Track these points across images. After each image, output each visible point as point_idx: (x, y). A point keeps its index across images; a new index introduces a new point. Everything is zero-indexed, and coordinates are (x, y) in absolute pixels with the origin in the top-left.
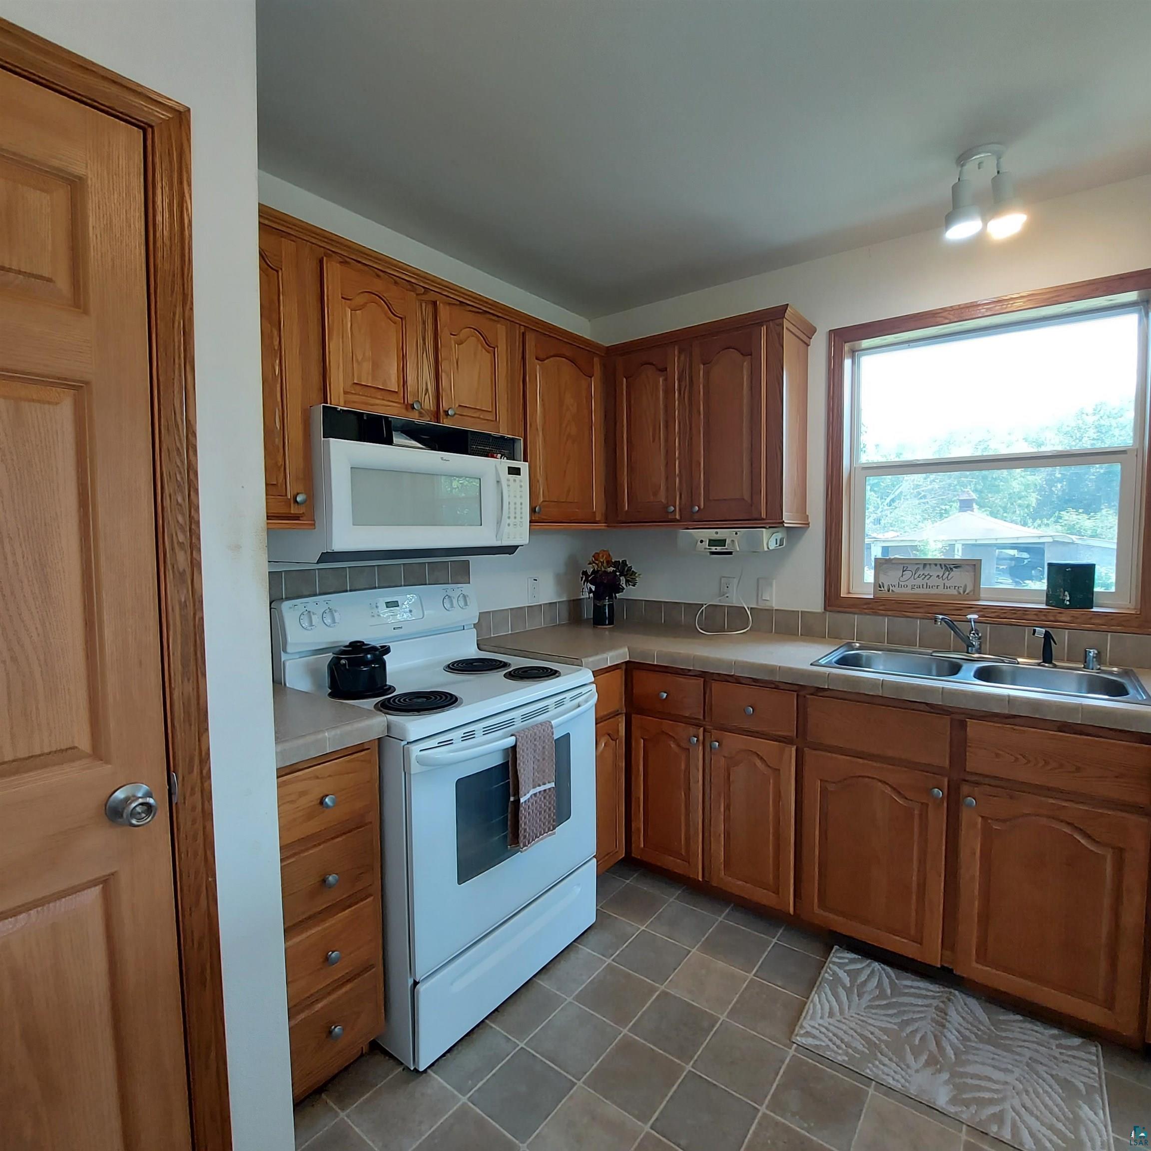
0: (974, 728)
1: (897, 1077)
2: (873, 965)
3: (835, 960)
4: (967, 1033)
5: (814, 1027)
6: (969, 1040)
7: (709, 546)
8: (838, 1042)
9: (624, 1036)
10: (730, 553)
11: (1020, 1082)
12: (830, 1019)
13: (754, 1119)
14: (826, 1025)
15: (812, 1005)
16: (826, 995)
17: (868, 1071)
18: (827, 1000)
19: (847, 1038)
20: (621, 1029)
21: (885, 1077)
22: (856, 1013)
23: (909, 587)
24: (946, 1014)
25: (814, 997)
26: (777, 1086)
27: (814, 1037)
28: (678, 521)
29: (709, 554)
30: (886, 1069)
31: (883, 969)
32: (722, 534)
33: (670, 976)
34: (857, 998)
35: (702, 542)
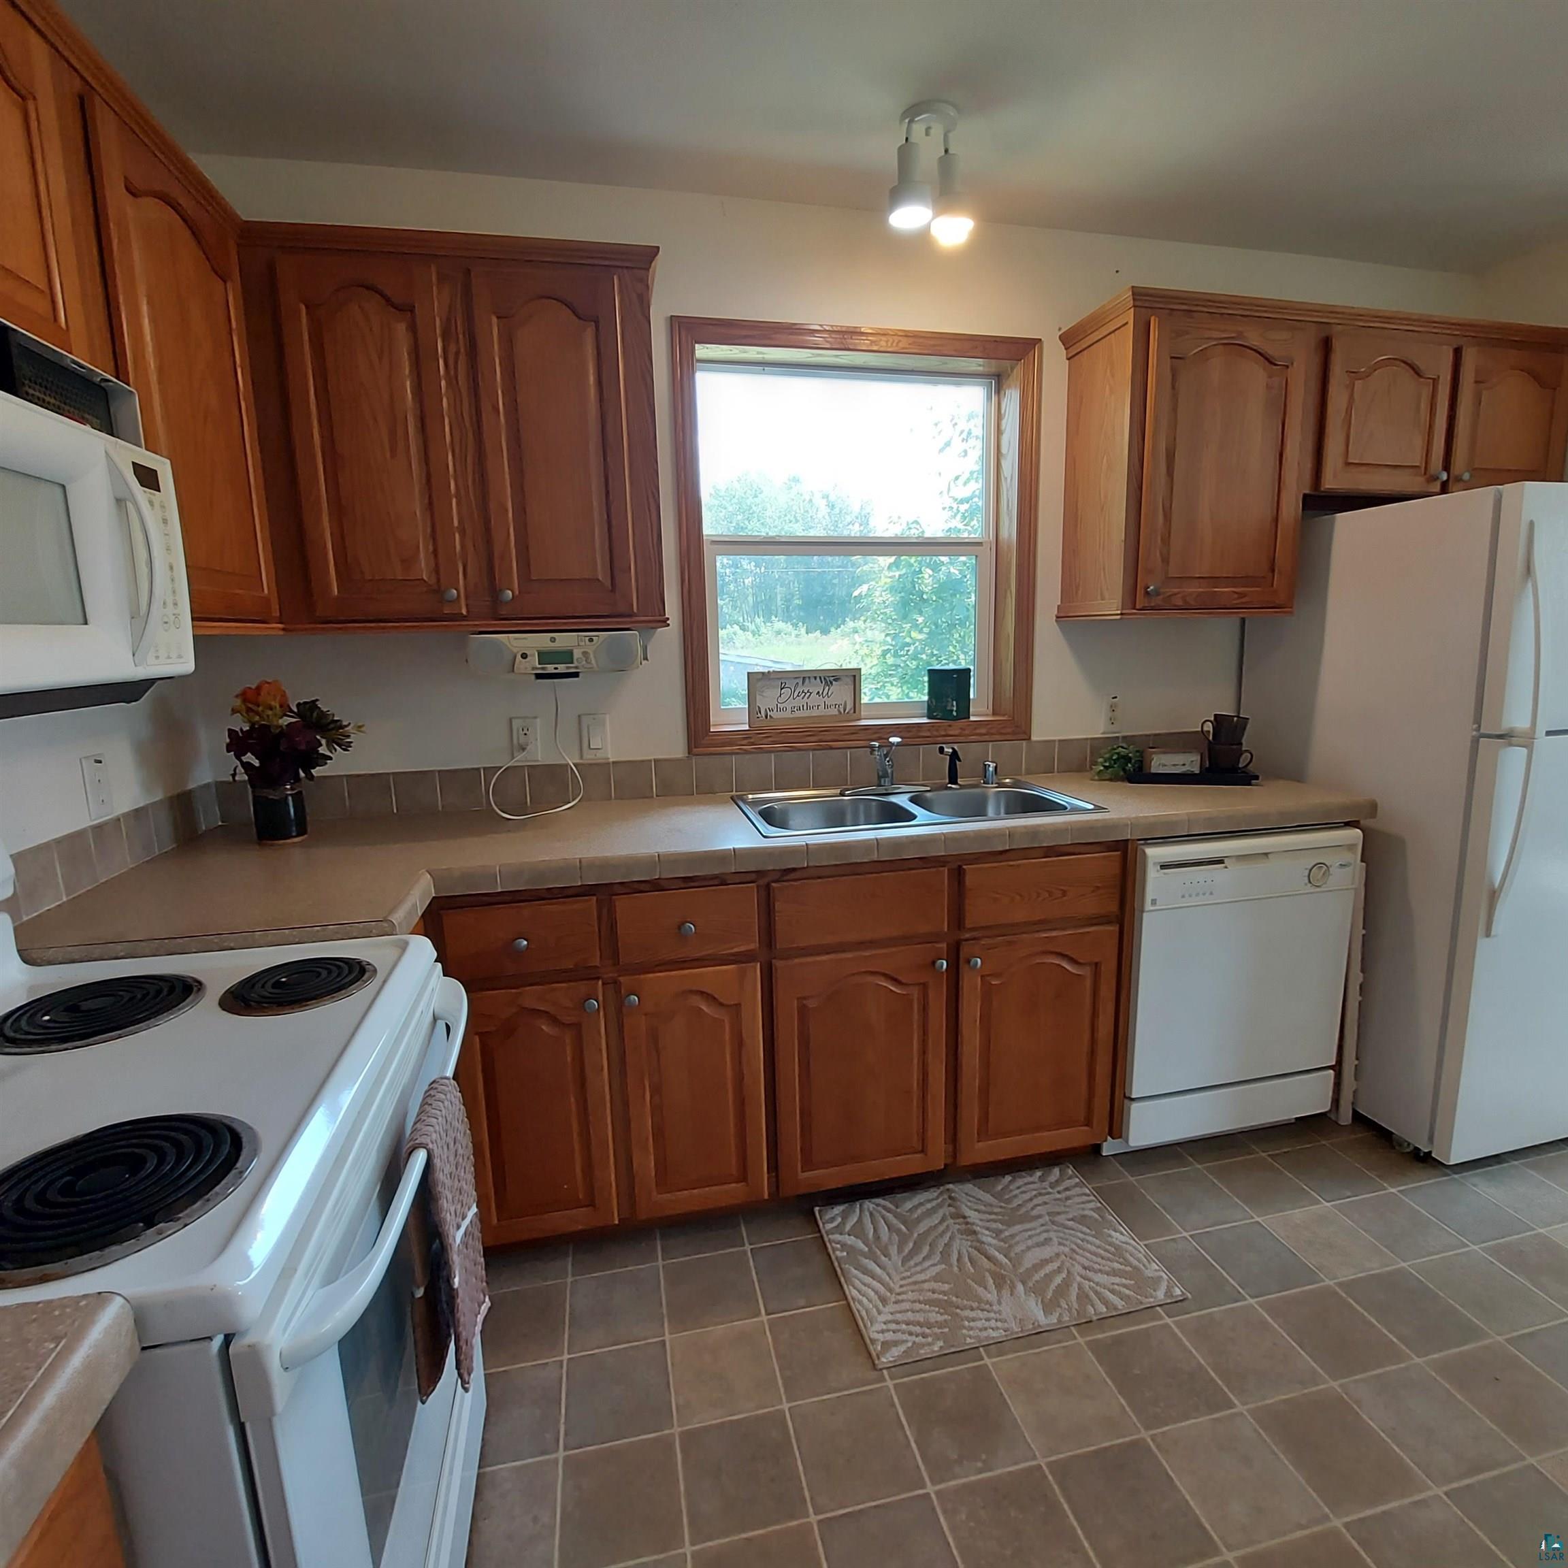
0: (972, 876)
1: (993, 1323)
2: (865, 1206)
3: (829, 1226)
4: (994, 1225)
5: (883, 1332)
6: (1001, 1231)
7: (539, 664)
8: (918, 1329)
9: (693, 1557)
10: (576, 675)
11: (1064, 1245)
12: (887, 1307)
13: (934, 1509)
14: (890, 1317)
15: (858, 1306)
16: (858, 1279)
17: (968, 1340)
18: (865, 1285)
19: (920, 1317)
20: (680, 1551)
21: (985, 1334)
22: (901, 1279)
23: (789, 710)
24: (964, 1217)
25: (851, 1292)
26: (916, 1442)
27: (896, 1343)
28: (464, 618)
29: (533, 677)
30: (979, 1324)
31: (878, 1205)
32: (564, 640)
33: (670, 1402)
34: (887, 1259)
35: (524, 656)
